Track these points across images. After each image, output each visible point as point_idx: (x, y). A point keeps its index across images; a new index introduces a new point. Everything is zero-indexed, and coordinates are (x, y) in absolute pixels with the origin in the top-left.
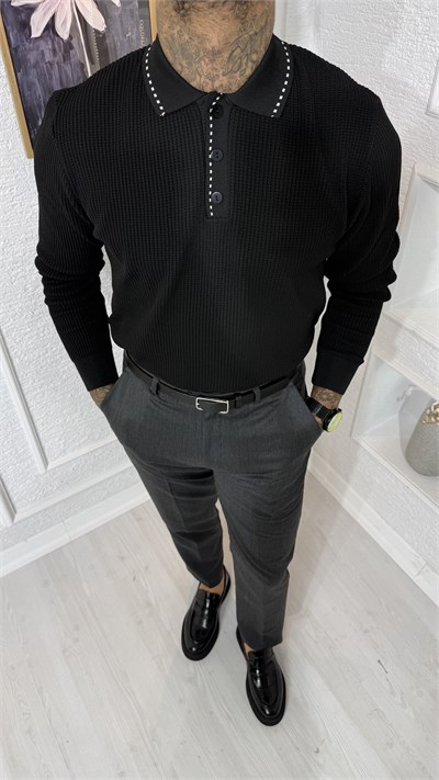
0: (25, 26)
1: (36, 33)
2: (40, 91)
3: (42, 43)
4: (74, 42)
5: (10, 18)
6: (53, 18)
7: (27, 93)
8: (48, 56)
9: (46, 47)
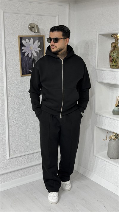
0: (24, 55)
1: (25, 56)
2: (25, 65)
3: (26, 58)
4: (31, 58)
5: (22, 53)
6: (28, 54)
7: (22, 65)
8: (27, 60)
9: (27, 58)
